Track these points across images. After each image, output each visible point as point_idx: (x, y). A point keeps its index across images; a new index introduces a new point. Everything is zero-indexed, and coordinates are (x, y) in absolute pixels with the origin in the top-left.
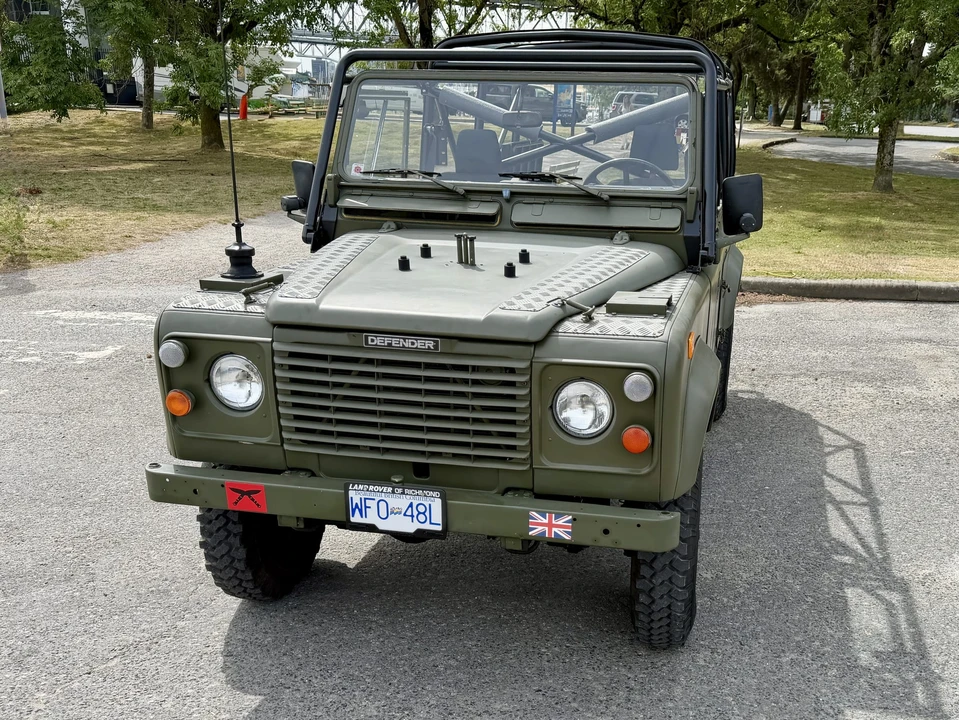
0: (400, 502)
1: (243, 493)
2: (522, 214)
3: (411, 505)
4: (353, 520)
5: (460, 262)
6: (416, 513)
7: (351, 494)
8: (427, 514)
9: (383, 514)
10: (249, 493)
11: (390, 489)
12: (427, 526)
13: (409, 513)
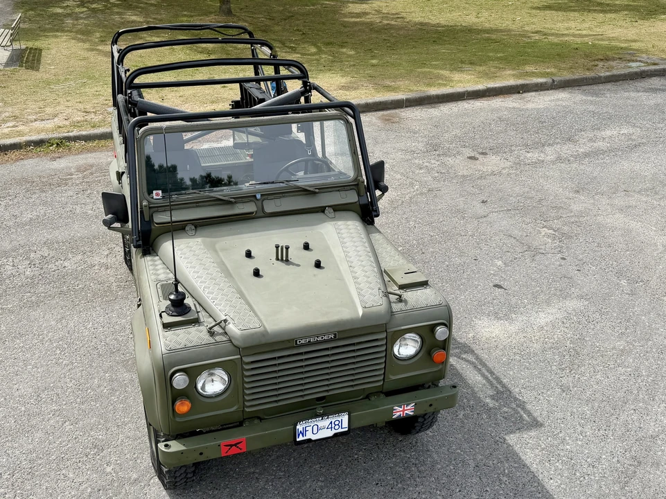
0: (325, 423)
1: (231, 446)
2: (270, 207)
3: (331, 423)
4: (298, 440)
5: (277, 259)
6: (333, 425)
7: (298, 427)
8: (340, 424)
9: (315, 431)
10: (235, 445)
11: (321, 418)
12: (340, 430)
13: (330, 426)
